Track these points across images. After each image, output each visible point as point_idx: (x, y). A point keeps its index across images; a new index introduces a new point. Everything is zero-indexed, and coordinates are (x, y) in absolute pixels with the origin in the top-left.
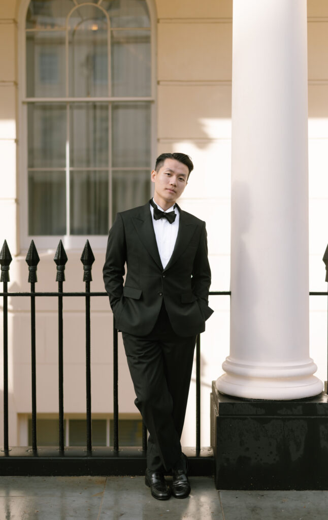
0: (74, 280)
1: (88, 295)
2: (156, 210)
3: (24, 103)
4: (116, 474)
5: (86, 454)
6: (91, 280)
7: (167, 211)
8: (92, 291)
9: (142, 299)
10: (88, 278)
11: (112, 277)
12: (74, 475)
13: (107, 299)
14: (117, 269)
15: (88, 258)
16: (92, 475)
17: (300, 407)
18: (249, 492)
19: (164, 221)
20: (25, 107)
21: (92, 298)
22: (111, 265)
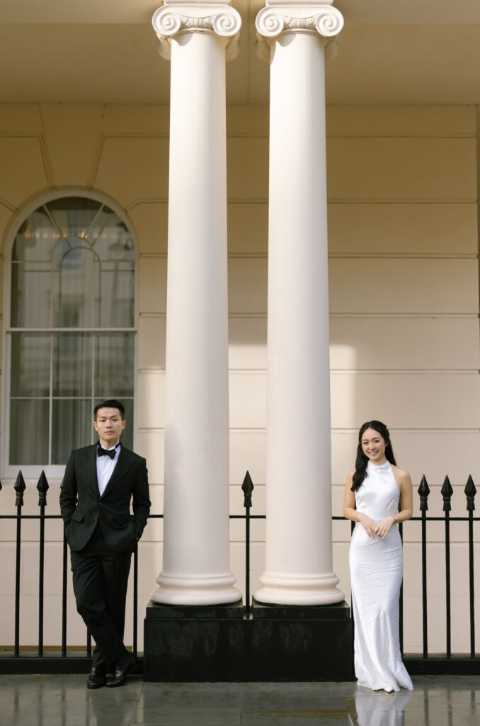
0: (31, 504)
1: (42, 517)
2: (100, 448)
3: (7, 332)
4: (62, 673)
5: (37, 656)
6: (46, 504)
7: (110, 450)
8: (46, 514)
9: (82, 521)
10: (43, 503)
11: (66, 504)
12: (25, 673)
13: (61, 521)
14: (69, 497)
15: (43, 486)
16: (41, 674)
17: (214, 612)
18: (170, 684)
19: (107, 457)
20: (9, 337)
21: (46, 520)
22: (64, 493)
